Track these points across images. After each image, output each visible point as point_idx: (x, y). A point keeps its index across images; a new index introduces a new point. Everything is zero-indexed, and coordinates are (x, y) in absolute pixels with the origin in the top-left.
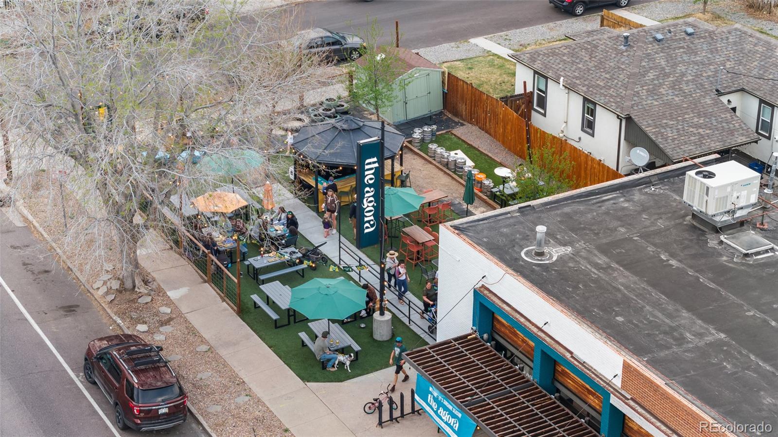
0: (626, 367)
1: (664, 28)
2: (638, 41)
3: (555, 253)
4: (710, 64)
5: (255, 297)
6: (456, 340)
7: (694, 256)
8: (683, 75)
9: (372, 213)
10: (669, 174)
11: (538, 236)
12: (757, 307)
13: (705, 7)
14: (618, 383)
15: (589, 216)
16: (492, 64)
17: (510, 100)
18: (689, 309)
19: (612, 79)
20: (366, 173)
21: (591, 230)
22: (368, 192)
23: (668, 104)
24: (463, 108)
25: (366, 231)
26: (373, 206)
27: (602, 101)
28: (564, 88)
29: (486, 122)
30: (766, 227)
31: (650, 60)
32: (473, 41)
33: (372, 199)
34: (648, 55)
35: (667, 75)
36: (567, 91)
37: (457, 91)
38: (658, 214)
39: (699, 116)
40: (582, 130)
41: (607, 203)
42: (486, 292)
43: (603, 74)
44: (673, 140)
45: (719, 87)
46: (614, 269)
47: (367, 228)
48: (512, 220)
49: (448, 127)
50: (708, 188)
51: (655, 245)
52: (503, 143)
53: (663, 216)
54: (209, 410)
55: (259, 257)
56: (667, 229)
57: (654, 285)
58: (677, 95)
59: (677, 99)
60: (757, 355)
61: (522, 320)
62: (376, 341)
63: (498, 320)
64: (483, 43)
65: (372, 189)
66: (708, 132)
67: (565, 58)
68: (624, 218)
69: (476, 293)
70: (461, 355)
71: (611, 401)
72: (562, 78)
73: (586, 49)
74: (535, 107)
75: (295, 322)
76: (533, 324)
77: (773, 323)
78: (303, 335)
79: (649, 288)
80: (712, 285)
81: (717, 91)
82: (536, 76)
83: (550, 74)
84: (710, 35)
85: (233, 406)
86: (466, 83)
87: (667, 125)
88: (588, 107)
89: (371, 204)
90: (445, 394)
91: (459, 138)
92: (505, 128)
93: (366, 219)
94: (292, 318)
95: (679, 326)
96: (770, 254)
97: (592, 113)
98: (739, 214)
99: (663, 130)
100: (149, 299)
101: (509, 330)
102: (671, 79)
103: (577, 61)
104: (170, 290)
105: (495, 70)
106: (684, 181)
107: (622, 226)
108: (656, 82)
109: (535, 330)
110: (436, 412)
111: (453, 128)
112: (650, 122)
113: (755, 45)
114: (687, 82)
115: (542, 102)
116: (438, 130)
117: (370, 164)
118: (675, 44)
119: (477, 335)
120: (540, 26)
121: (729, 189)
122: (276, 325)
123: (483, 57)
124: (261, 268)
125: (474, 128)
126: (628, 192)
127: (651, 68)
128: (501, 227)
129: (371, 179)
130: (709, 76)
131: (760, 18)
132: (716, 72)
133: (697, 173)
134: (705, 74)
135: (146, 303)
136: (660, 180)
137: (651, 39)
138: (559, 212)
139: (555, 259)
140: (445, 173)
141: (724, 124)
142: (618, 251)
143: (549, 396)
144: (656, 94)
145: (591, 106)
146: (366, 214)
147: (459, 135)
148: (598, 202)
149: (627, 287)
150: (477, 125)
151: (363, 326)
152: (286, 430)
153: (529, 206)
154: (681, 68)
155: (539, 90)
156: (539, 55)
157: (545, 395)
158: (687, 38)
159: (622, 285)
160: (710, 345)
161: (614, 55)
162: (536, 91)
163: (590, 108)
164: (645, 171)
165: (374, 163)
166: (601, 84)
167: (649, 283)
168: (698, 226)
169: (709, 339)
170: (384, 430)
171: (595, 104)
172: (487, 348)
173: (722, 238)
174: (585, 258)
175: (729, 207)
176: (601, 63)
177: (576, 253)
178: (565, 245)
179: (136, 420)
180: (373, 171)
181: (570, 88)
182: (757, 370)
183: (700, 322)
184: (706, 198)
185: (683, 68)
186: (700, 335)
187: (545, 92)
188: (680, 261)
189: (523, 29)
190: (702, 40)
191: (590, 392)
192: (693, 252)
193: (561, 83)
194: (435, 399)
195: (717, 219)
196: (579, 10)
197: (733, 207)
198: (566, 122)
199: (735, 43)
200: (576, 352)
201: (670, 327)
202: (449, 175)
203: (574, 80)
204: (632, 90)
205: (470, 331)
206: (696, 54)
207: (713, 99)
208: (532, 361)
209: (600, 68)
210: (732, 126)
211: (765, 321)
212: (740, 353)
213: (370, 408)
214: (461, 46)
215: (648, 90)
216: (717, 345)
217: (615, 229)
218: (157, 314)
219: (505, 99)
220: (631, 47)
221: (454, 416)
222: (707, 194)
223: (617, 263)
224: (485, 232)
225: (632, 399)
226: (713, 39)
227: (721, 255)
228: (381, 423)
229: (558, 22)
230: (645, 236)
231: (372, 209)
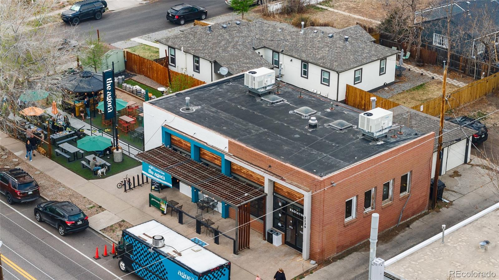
0: (230, 143)
1: (226, 22)
2: (215, 28)
3: (194, 109)
4: (249, 37)
5: (57, 150)
6: (156, 148)
7: (252, 105)
8: (237, 42)
9: (111, 103)
10: (237, 77)
11: (187, 101)
12: (279, 120)
13: (243, 16)
14: (227, 150)
15: (206, 95)
16: (144, 49)
17: (159, 61)
18: (251, 123)
19: (205, 46)
20: (107, 85)
21: (207, 100)
22: (108, 94)
23: (232, 55)
24: (135, 67)
25: (109, 112)
26: (111, 100)
27: (202, 56)
28: (183, 52)
29: (148, 72)
30: (279, 93)
31: (222, 36)
32: (132, 39)
33: (110, 97)
34: (221, 34)
35: (230, 42)
36: (185, 53)
37: (132, 59)
38: (235, 92)
39: (246, 59)
40: (194, 71)
41: (212, 90)
42: (167, 127)
43: (201, 44)
44: (236, 70)
45: (254, 46)
46: (219, 112)
47: (109, 110)
48: (173, 99)
49: (129, 77)
50: (254, 78)
51: (235, 103)
52: (157, 81)
53: (237, 93)
54: (48, 194)
55: (55, 135)
56: (239, 97)
57: (237, 116)
58: (235, 51)
59: (236, 52)
60: (280, 135)
61: (184, 135)
62: (116, 162)
63: (173, 139)
64: (138, 40)
65: (110, 92)
66: (251, 65)
67: (182, 39)
68: (220, 95)
69: (163, 128)
70: (159, 154)
71: (225, 158)
72: (182, 48)
73: (192, 34)
74: (170, 63)
75: (77, 159)
76: (189, 135)
77: (285, 124)
78: (83, 162)
79: (235, 117)
80: (260, 114)
81: (253, 48)
82: (169, 48)
83: (176, 47)
84: (247, 24)
85: (58, 192)
86: (136, 55)
87: (233, 64)
88: (196, 60)
89: (110, 99)
90: (156, 167)
91: (135, 81)
92: (157, 74)
93: (108, 106)
94: (76, 157)
95: (248, 128)
96: (282, 102)
97: (198, 62)
98: (268, 88)
99: (231, 66)
100: (6, 156)
101: (179, 142)
102: (232, 44)
103: (188, 40)
104: (15, 152)
105: (147, 51)
106: (244, 80)
107: (220, 98)
108: (226, 46)
109: (190, 137)
110: (153, 175)
111: (132, 77)
112: (225, 63)
113: (268, 27)
114: (240, 45)
115: (173, 61)
116: (125, 78)
117: (108, 81)
118: (232, 29)
119: (165, 146)
120: (164, 31)
121: (263, 78)
122: (69, 160)
123: (140, 46)
124: (56, 139)
125: (142, 76)
126: (220, 86)
127: (223, 40)
128: (169, 102)
129: (109, 88)
130: (249, 42)
131: (270, 20)
132: (252, 40)
133: (249, 73)
134: (247, 41)
135: (6, 158)
136: (233, 80)
137: (221, 27)
138: (193, 94)
139: (194, 111)
140: (132, 96)
141: (258, 62)
142: (220, 106)
143: (199, 163)
144: (226, 51)
145: (197, 59)
146: (108, 104)
147: (135, 80)
148: (209, 90)
149: (226, 118)
150: (143, 74)
151: (108, 157)
152: (85, 198)
153: (180, 93)
154: (236, 39)
155: (171, 55)
156: (170, 38)
157: (197, 163)
158: (237, 26)
159: (224, 117)
160: (262, 133)
161: (205, 36)
162: (170, 56)
163: (197, 60)
164: (226, 77)
165: (110, 80)
166: (201, 48)
167: (234, 115)
168: (252, 95)
169: (261, 131)
170: (127, 193)
171: (199, 58)
172: (170, 150)
173: (262, 98)
174: (206, 110)
175: (264, 85)
176: (199, 39)
177: (203, 108)
178: (198, 106)
179: (18, 198)
180: (110, 84)
181: (186, 52)
182: (281, 139)
183: (256, 126)
184: (254, 82)
185: (237, 39)
186: (258, 131)
187: (175, 56)
188: (246, 108)
189: (156, 33)
190: (244, 27)
191: (215, 159)
192: (251, 104)
193: (182, 50)
194: (152, 170)
195: (259, 91)
196: (182, 22)
197: (265, 86)
198: (186, 68)
199: (259, 27)
200: (209, 143)
201: (245, 129)
202: (134, 96)
203: (188, 48)
204: (216, 50)
205: (162, 145)
206: (242, 33)
207: (252, 52)
208: (190, 153)
209: (199, 42)
210: (261, 62)
211: (282, 124)
212: (273, 135)
213: (120, 185)
214: (127, 42)
215: (222, 50)
216: (265, 133)
217: (217, 99)
218: (12, 162)
219: (156, 60)
220: (212, 31)
221: (162, 175)
222: (254, 81)
223: (220, 110)
224: (163, 104)
225: (233, 155)
226: (249, 26)
227: (262, 104)
228: (126, 191)
229: (173, 28)
230: (230, 100)
231: (111, 101)
